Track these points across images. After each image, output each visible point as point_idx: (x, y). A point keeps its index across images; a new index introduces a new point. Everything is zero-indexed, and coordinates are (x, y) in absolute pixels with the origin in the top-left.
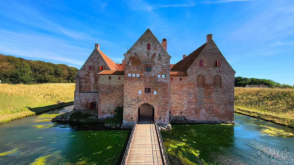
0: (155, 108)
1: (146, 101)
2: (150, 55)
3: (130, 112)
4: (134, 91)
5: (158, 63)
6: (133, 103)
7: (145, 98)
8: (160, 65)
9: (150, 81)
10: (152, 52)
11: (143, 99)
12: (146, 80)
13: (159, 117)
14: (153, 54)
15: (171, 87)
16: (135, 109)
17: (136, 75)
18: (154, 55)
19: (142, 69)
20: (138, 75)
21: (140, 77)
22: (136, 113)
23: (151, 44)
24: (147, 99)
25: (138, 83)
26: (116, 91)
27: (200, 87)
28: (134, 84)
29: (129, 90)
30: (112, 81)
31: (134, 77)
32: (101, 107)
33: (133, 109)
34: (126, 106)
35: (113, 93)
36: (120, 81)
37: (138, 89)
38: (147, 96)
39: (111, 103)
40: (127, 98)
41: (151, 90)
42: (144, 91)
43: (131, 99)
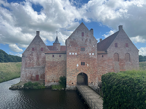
0: (88, 75)
2: (84, 40)
3: (71, 79)
8: (90, 46)
10: (85, 38)
11: (80, 69)
12: (81, 57)
13: (91, 82)
19: (78, 50)
21: (78, 55)
24: (82, 70)
25: (76, 59)
26: (58, 65)
27: (116, 61)
28: (73, 59)
29: (70, 64)
30: (55, 58)
31: (73, 55)
32: (47, 77)
33: (73, 77)
34: (68, 75)
35: (56, 67)
36: (60, 58)
37: (76, 63)
38: (82, 67)
39: (54, 74)
40: (69, 69)
41: (85, 63)
42: (80, 64)
43: (72, 70)
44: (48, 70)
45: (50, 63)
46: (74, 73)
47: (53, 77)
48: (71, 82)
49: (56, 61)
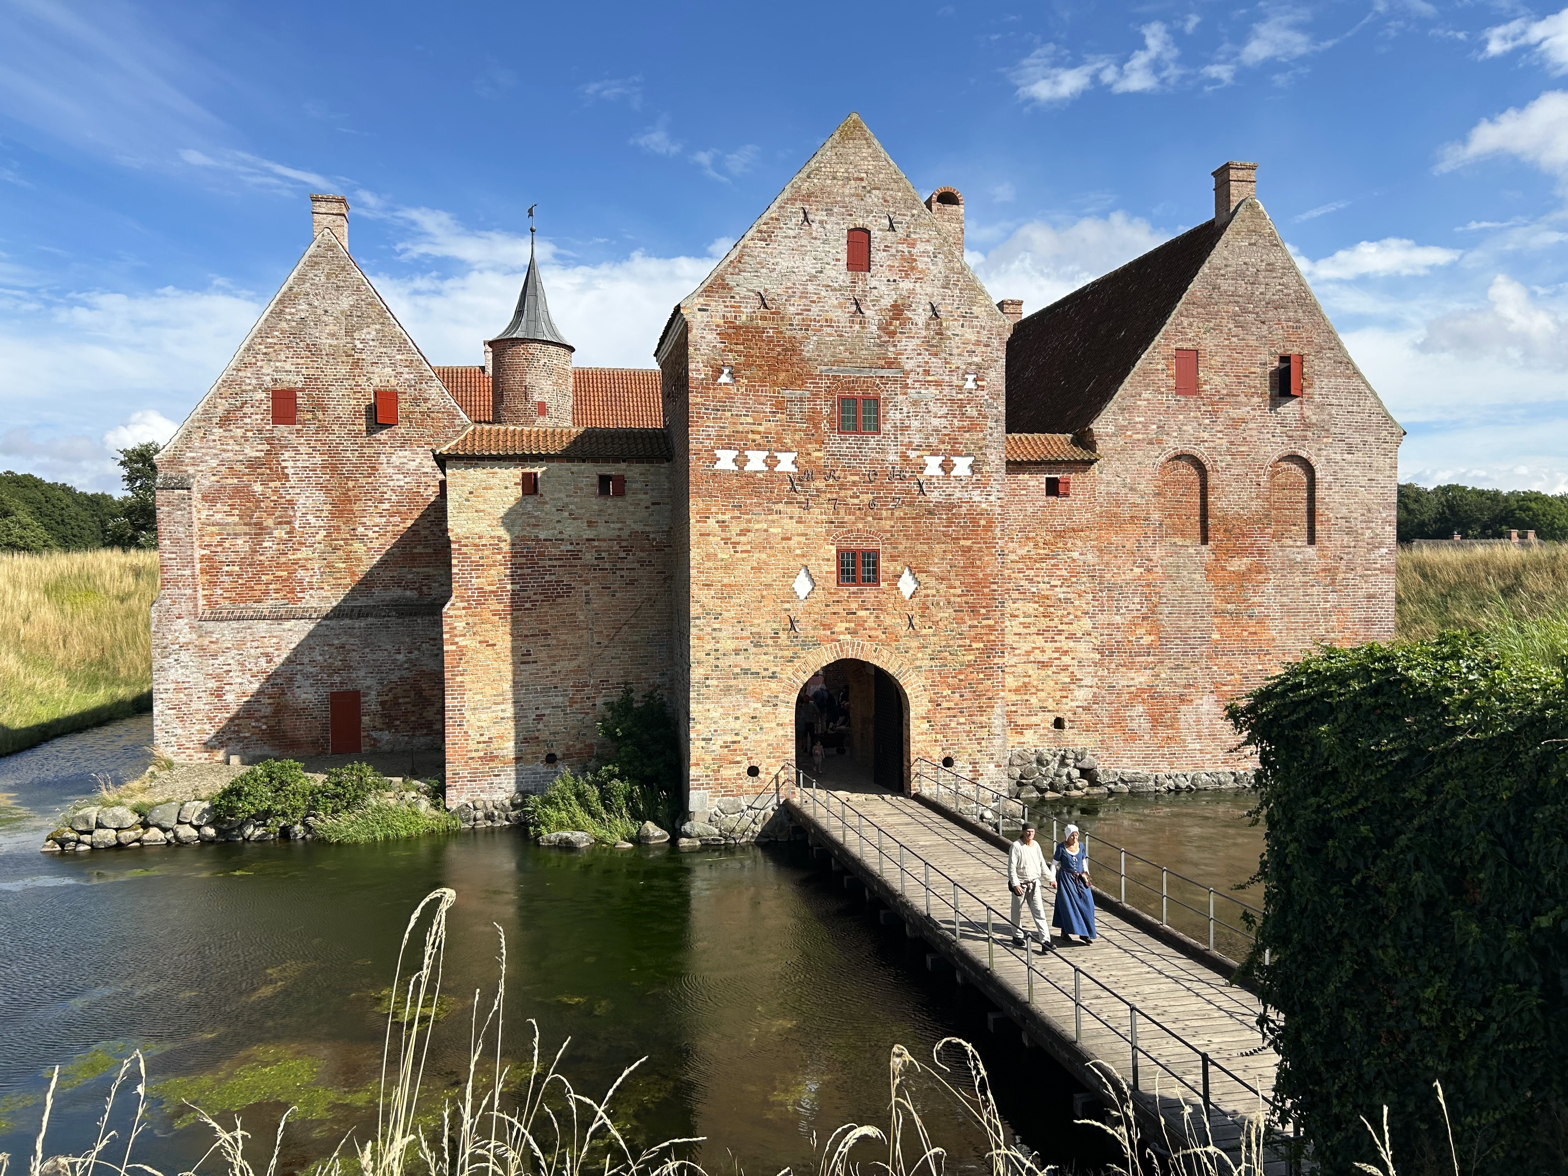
0: (915, 687)
1: (849, 646)
2: (868, 313)
4: (766, 578)
5: (927, 372)
6: (758, 661)
7: (841, 627)
8: (938, 384)
9: (871, 505)
10: (881, 287)
11: (826, 627)
12: (843, 493)
13: (938, 755)
14: (887, 302)
16: (772, 702)
17: (771, 462)
18: (898, 311)
19: (813, 419)
20: (786, 463)
21: (804, 476)
23: (876, 233)
25: (791, 518)
26: (586, 588)
27: (1179, 541)
28: (758, 522)
29: (727, 568)
30: (547, 507)
31: (760, 475)
32: (467, 714)
33: (759, 705)
34: (708, 682)
35: (560, 600)
36: (610, 511)
37: (792, 563)
38: (854, 606)
39: (543, 681)
40: (716, 626)
41: (883, 564)
42: (831, 572)
43: (745, 634)
44: (479, 638)
45: (500, 557)
46: (766, 669)
47: (538, 712)
48: (738, 759)
49: (565, 536)
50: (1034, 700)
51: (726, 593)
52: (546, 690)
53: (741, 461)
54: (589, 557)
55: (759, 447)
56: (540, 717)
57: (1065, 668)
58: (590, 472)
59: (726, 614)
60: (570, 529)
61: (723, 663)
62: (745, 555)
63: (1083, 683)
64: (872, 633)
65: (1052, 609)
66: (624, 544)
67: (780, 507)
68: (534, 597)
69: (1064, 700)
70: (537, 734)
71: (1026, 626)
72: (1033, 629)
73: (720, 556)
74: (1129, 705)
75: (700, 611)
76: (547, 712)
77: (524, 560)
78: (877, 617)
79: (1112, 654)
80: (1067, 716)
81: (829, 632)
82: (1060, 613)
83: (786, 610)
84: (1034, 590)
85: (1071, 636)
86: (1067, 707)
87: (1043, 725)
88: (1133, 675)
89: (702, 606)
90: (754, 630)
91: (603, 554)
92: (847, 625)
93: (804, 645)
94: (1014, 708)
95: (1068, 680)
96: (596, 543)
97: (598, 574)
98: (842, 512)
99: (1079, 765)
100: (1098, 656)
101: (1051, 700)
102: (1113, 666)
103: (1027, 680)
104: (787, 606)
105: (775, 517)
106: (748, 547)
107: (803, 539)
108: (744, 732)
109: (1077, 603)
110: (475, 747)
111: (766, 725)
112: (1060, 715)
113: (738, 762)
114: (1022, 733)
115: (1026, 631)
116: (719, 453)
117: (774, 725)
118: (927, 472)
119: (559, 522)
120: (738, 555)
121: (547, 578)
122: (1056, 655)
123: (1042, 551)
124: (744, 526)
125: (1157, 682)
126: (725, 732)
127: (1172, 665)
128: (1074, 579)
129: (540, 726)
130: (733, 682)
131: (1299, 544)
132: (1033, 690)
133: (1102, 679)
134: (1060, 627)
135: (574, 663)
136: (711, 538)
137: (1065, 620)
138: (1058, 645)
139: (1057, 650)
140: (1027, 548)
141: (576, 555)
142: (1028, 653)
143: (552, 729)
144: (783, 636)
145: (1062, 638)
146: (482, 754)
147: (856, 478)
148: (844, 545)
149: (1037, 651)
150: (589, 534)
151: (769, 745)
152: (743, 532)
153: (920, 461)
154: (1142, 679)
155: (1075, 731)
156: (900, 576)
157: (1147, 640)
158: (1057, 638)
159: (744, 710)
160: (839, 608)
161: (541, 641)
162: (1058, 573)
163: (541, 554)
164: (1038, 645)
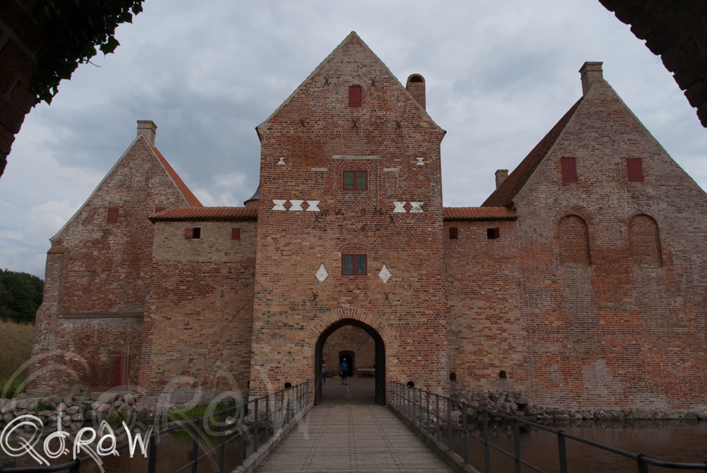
0: (388, 336)
1: (348, 311)
2: (360, 127)
3: (279, 357)
4: (299, 270)
5: (395, 156)
6: (294, 319)
7: (344, 299)
8: (401, 163)
9: (363, 229)
10: (367, 114)
11: (335, 299)
12: (345, 222)
13: (404, 380)
15: (452, 265)
16: (301, 344)
17: (305, 205)
18: (377, 125)
19: (329, 182)
20: (313, 206)
21: (324, 212)
22: (305, 362)
23: (364, 88)
24: (351, 303)
25: (315, 236)
26: (222, 288)
27: (573, 264)
28: (296, 239)
29: (277, 264)
30: (204, 245)
31: (298, 213)
32: (152, 357)
33: (293, 345)
34: (263, 331)
35: (207, 295)
36: (237, 247)
37: (315, 262)
38: (352, 287)
39: (195, 340)
40: (269, 298)
41: (370, 263)
42: (338, 267)
43: (286, 303)
44: (163, 315)
45: (177, 271)
46: (298, 324)
47: (191, 357)
48: (279, 378)
49: (213, 260)
50: (486, 360)
51: (276, 279)
52: (196, 345)
53: (288, 205)
54: (224, 271)
55: (297, 198)
56: (191, 360)
57: (505, 340)
58: (229, 227)
59: (275, 291)
60: (215, 257)
61: (272, 319)
62: (288, 257)
63: (517, 350)
64: (362, 303)
65: (495, 304)
66: (244, 265)
67: (309, 230)
68: (194, 293)
69: (506, 360)
70: (189, 369)
71: (479, 314)
72: (484, 316)
73: (273, 258)
74: (548, 365)
75: (261, 289)
76: (195, 357)
77: (190, 273)
78: (365, 294)
79: (534, 331)
80: (508, 370)
81: (336, 303)
82: (500, 306)
83: (311, 289)
84: (483, 292)
85: (508, 321)
86: (507, 365)
87: (492, 375)
88: (549, 345)
89: (262, 286)
90: (291, 300)
91: (232, 270)
92: (348, 298)
93: (321, 310)
94: (473, 364)
95: (507, 347)
96: (229, 264)
97: (229, 281)
98: (345, 232)
99: (517, 401)
100: (526, 333)
101: (496, 360)
102: (536, 339)
103: (481, 347)
104: (311, 286)
105: (305, 236)
106: (290, 253)
107: (322, 248)
108: (283, 361)
109: (510, 301)
110: (155, 375)
111: (296, 358)
112: (503, 369)
113: (279, 380)
114: (479, 380)
115: (479, 317)
116: (275, 201)
117: (301, 358)
118: (396, 210)
119: (210, 253)
120: (283, 257)
121: (201, 282)
122: (499, 332)
123: (487, 270)
124: (287, 241)
125: (565, 350)
126: (272, 361)
127: (574, 340)
128: (507, 287)
129: (191, 365)
130: (277, 331)
131: (652, 266)
132: (486, 353)
133: (529, 347)
134: (500, 315)
135: (212, 330)
136: (268, 248)
137: (503, 311)
138: (500, 326)
139: (499, 329)
140: (477, 268)
141: (217, 271)
142: (481, 330)
143: (198, 367)
144: (308, 304)
145: (502, 321)
146: (158, 380)
147: (354, 214)
148: (346, 252)
149: (486, 329)
150: (225, 259)
151: (298, 370)
152: (287, 245)
153: (391, 204)
154: (555, 348)
155: (514, 380)
156: (380, 270)
157: (556, 324)
158: (498, 321)
159: (283, 348)
160: (343, 289)
161: (196, 317)
162: (498, 283)
163: (200, 270)
164: (487, 325)
